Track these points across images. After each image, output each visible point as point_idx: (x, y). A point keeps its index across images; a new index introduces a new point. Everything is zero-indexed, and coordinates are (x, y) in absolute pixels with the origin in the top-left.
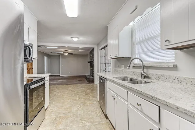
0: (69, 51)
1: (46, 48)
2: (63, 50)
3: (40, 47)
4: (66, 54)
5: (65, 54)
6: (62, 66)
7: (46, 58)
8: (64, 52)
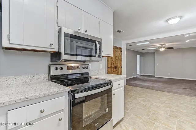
0: (167, 44)
1: (137, 45)
2: (157, 45)
3: (130, 45)
4: (162, 49)
5: (160, 50)
6: (157, 64)
7: (138, 56)
8: (160, 48)
